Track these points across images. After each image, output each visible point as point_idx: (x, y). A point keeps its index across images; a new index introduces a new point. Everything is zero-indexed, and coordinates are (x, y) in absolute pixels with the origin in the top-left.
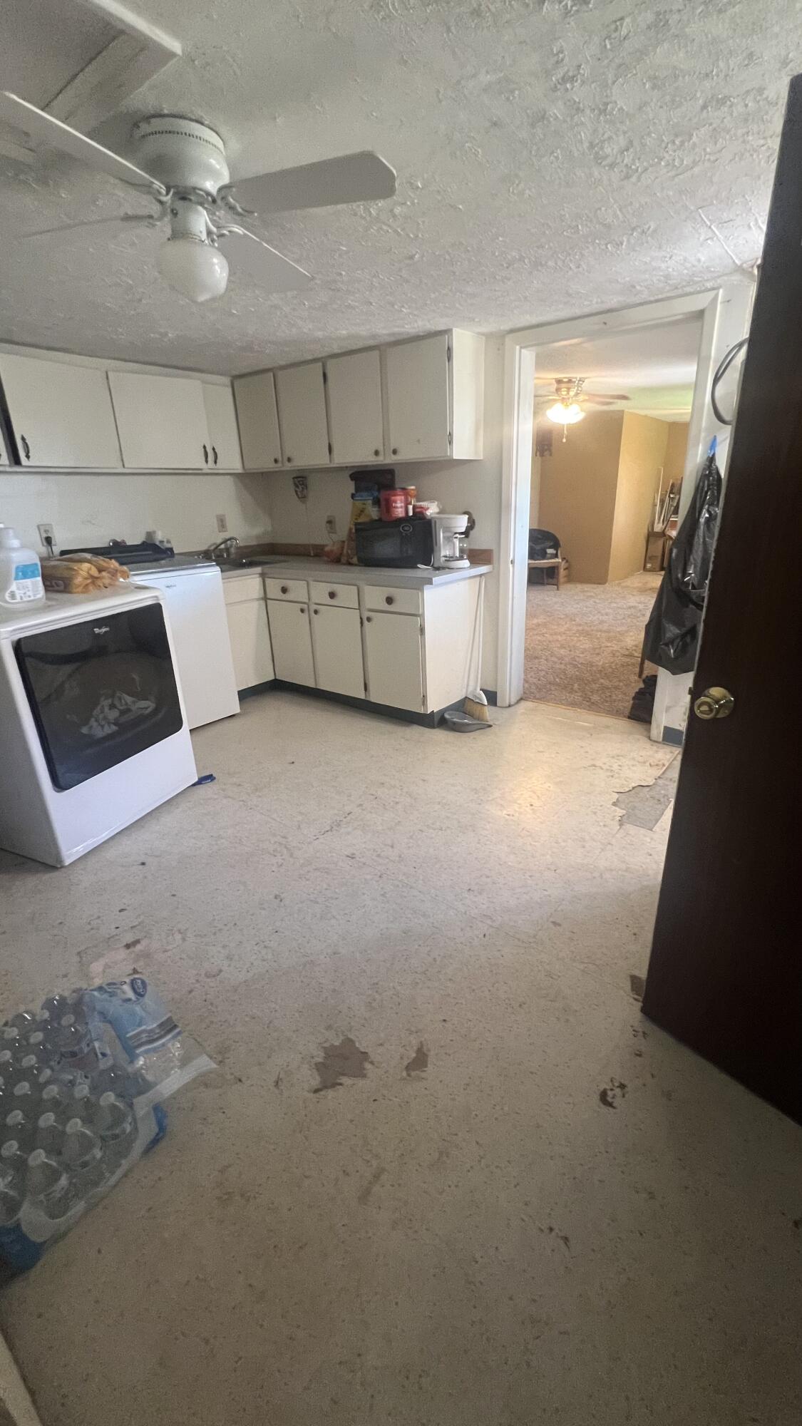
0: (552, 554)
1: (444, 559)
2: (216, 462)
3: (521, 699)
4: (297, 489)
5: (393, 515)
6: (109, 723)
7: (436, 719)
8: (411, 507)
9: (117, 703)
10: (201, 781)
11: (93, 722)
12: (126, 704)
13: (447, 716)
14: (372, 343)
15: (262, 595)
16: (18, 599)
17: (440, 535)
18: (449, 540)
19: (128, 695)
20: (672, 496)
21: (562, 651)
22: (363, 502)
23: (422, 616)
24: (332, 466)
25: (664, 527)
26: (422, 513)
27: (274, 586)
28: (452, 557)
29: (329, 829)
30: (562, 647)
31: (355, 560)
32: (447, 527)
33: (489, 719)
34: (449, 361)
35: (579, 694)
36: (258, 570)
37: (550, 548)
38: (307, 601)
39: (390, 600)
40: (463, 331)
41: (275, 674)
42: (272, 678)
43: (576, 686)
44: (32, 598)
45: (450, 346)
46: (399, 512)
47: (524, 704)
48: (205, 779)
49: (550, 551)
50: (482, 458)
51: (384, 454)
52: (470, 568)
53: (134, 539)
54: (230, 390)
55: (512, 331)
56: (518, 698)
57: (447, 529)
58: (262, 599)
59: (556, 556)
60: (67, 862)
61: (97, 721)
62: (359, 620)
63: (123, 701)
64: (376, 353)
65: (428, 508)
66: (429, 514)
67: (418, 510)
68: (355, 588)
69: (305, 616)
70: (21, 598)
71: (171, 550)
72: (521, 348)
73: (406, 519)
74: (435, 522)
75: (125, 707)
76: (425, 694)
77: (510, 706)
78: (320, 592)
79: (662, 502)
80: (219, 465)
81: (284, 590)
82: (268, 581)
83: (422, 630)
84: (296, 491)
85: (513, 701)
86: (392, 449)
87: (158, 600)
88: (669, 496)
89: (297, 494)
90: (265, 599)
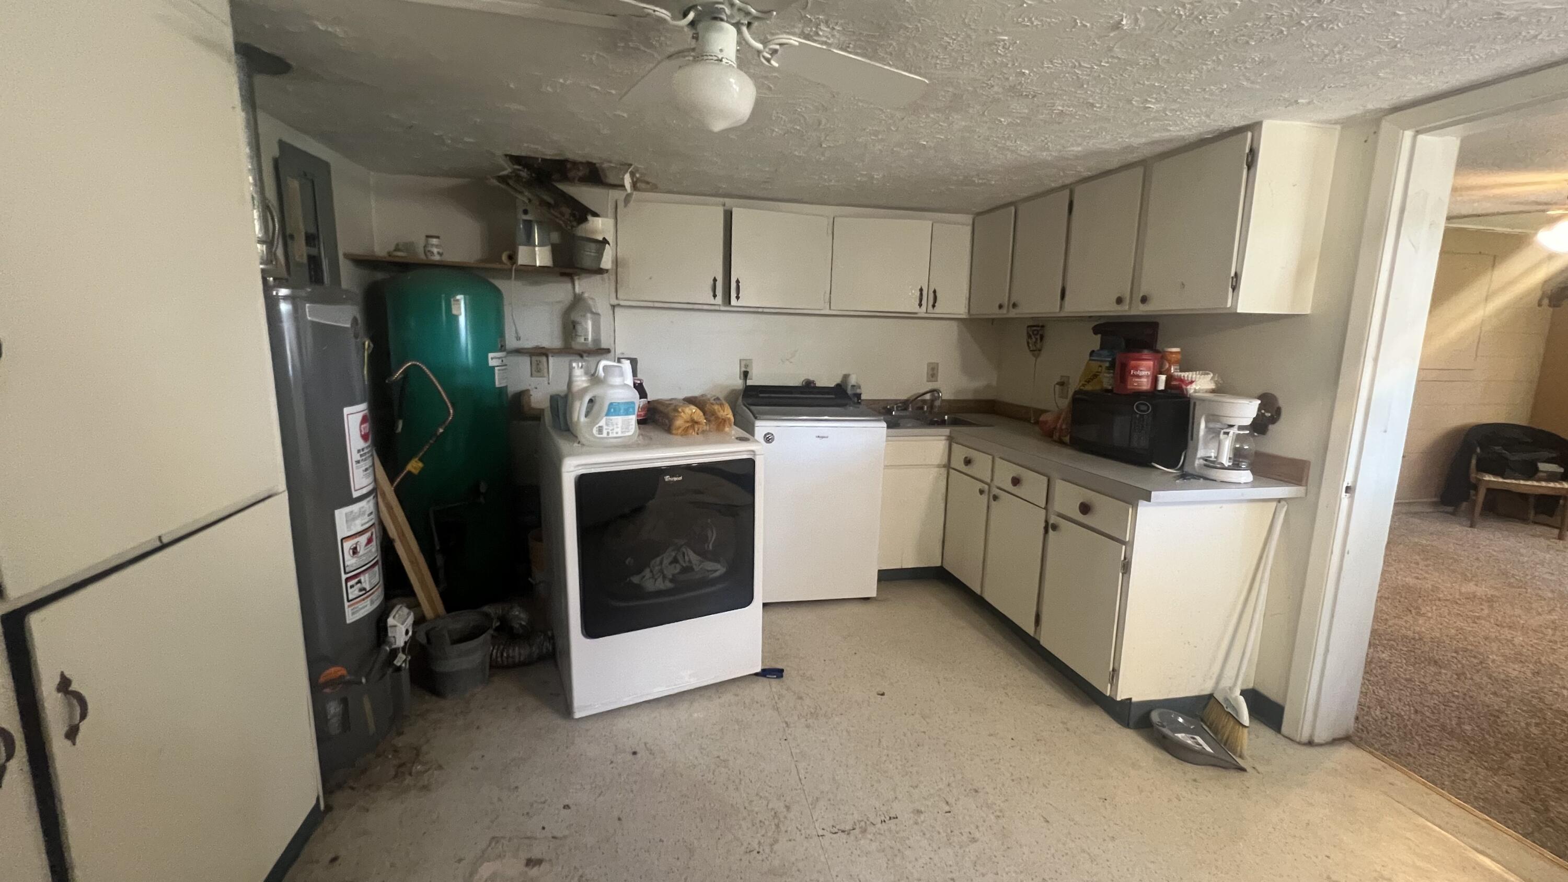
0: (1551, 473)
1: (1202, 462)
2: (934, 306)
3: (1346, 739)
4: (1030, 341)
5: (1129, 387)
6: (664, 577)
7: (1135, 714)
8: (1163, 378)
9: (680, 558)
10: (765, 673)
11: (647, 573)
12: (690, 561)
13: (1155, 716)
14: (1131, 158)
15: (945, 461)
16: (605, 435)
17: (1199, 424)
18: (1214, 434)
19: (695, 552)
21: (1514, 670)
22: (1099, 363)
23: (1130, 545)
24: (1062, 314)
26: (1180, 388)
27: (960, 453)
28: (1213, 462)
29: (847, 828)
30: (1518, 658)
31: (1067, 439)
32: (1214, 415)
33: (1246, 753)
34: (1249, 168)
35: (1517, 783)
36: (946, 431)
37: (1550, 461)
38: (989, 481)
39: (1085, 508)
40: (1279, 122)
41: (942, 562)
42: (939, 564)
43: (1516, 761)
44: (620, 435)
45: (1255, 146)
46: (1144, 383)
47: (1345, 753)
48: (770, 673)
49: (1548, 467)
50: (1308, 312)
51: (1130, 303)
52: (1253, 485)
53: (826, 380)
54: (969, 228)
55: (1397, 109)
56: (1340, 733)
57: (1213, 418)
58: (944, 466)
59: (1562, 478)
60: (577, 715)
61: (651, 571)
62: (1043, 525)
63: (686, 557)
64: (1139, 171)
65: (1192, 382)
66: (1191, 391)
67: (1174, 383)
68: (1045, 479)
69: (984, 498)
70: (608, 433)
71: (858, 396)
72: (1418, 132)
73: (1153, 393)
74: (1195, 404)
75: (687, 564)
76: (1116, 667)
77: (1310, 743)
78: (1005, 472)
80: (937, 310)
81: (968, 462)
82: (954, 446)
83: (1126, 567)
84: (1028, 343)
85: (1322, 735)
86: (1141, 295)
87: (755, 455)
89: (1028, 345)
90: (948, 466)
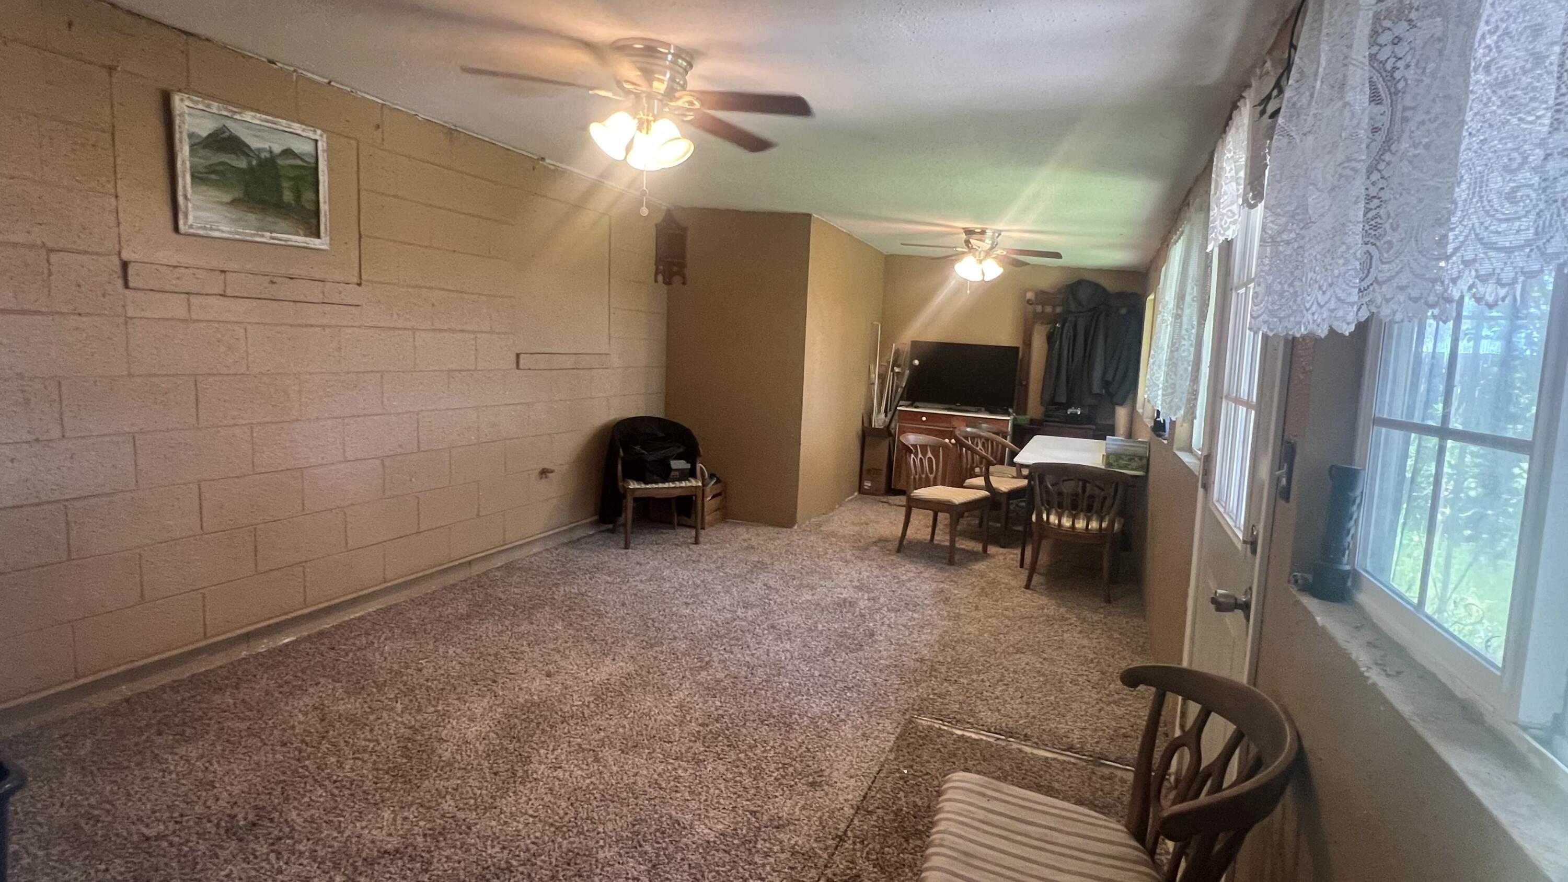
0: (681, 471)
20: (897, 370)
25: (887, 420)
37: (678, 457)
49: (678, 464)
59: (692, 473)
79: (882, 378)
88: (893, 370)
